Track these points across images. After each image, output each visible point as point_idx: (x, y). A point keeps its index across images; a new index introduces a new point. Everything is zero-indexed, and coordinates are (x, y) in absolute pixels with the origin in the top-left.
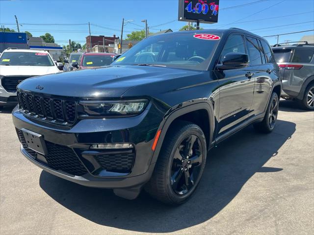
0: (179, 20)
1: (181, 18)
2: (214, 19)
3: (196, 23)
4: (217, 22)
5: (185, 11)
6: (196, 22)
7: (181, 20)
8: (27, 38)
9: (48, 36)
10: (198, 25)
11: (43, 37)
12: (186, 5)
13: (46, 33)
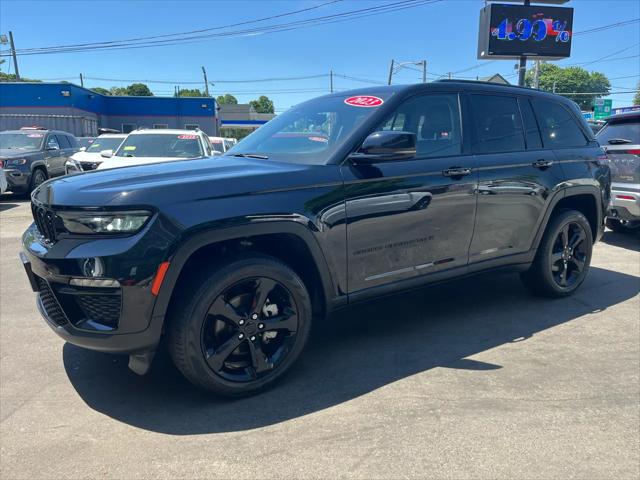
0: (479, 57)
1: (483, 54)
2: (564, 50)
3: (519, 61)
4: (568, 55)
5: (492, 39)
6: (517, 59)
7: (484, 58)
8: (216, 106)
9: (264, 100)
10: (523, 64)
11: (255, 103)
12: (493, 26)
13: (260, 96)
